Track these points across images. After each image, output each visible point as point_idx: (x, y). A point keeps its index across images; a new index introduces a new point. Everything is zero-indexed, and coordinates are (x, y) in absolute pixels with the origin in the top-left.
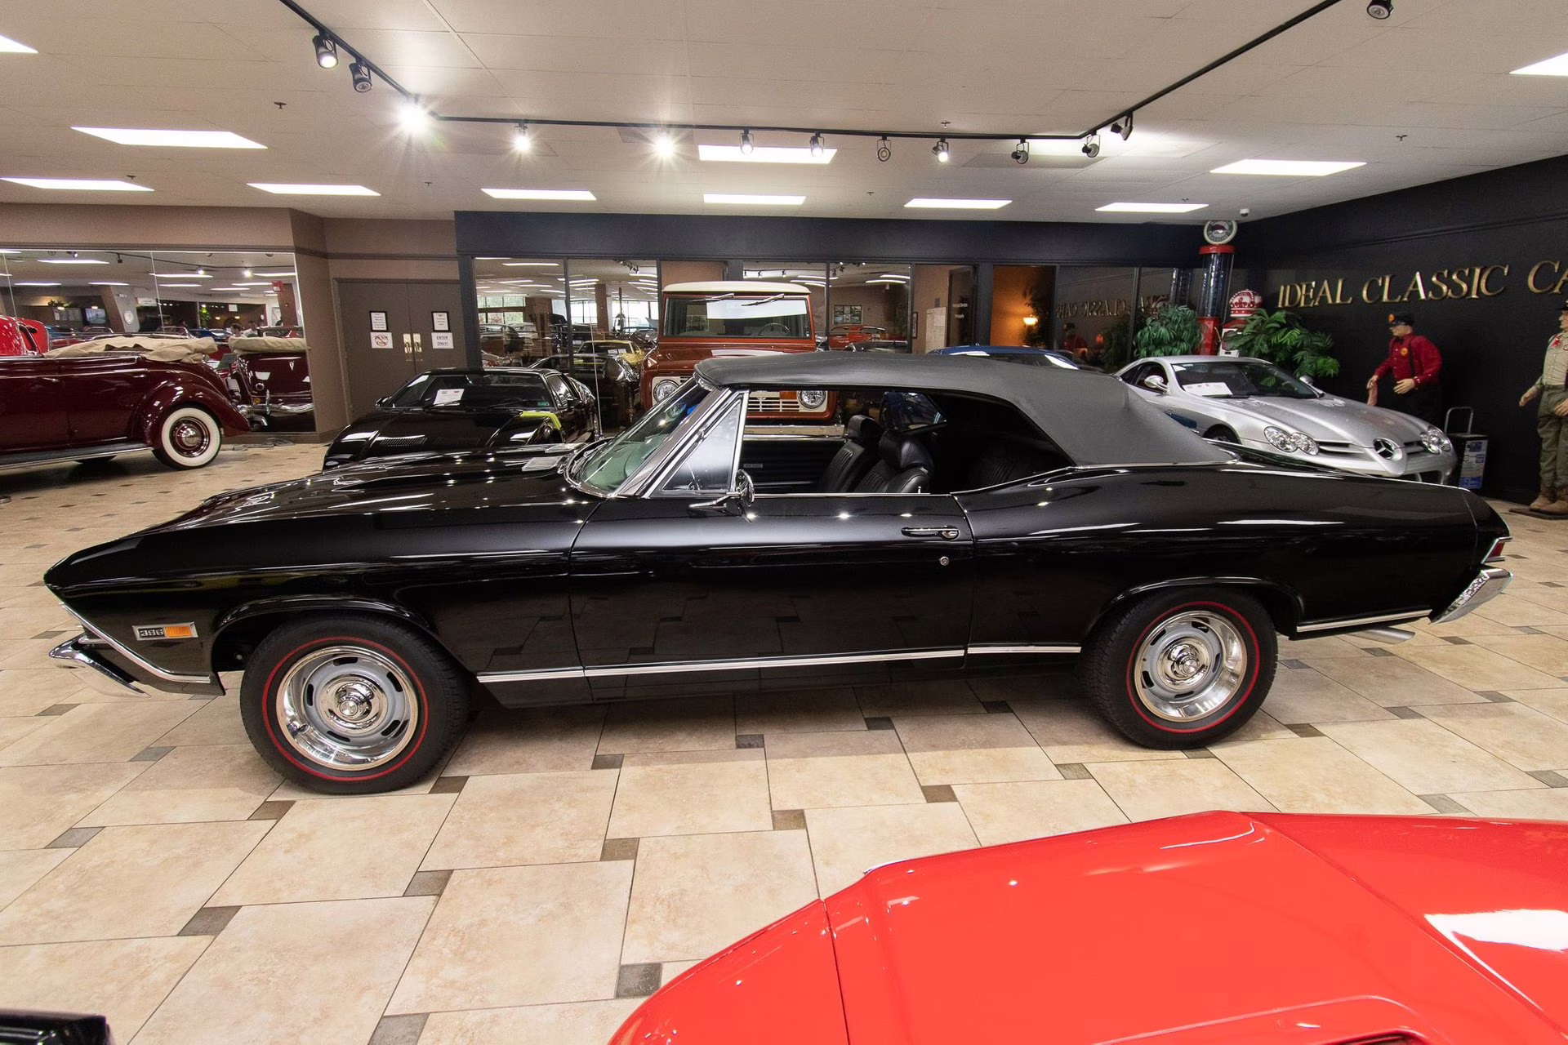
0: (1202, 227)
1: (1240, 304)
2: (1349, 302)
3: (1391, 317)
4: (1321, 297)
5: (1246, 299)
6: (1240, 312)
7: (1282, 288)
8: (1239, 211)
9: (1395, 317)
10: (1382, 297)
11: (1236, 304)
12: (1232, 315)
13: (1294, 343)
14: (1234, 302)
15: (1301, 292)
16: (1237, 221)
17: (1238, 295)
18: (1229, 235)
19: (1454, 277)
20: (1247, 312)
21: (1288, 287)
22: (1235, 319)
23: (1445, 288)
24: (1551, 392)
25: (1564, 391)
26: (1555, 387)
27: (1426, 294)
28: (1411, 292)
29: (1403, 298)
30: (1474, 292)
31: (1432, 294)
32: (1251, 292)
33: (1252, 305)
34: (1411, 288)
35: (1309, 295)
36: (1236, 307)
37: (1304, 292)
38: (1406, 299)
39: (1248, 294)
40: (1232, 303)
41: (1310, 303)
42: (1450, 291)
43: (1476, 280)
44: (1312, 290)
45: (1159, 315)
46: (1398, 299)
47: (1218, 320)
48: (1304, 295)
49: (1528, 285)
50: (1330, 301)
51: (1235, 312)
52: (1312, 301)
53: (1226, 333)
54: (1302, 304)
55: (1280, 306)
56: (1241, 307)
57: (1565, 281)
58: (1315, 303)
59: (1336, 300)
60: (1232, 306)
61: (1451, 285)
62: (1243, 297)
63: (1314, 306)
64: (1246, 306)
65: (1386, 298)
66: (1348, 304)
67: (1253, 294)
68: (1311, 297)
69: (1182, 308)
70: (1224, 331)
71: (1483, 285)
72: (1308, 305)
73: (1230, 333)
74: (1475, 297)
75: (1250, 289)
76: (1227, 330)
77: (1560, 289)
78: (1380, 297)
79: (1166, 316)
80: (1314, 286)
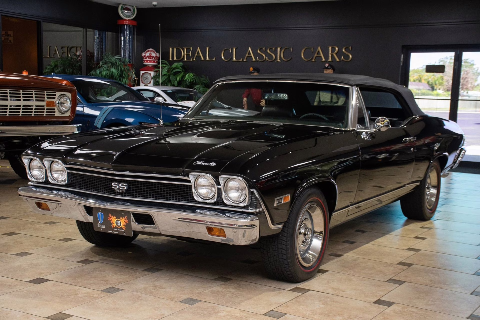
0: (118, 8)
1: (150, 57)
2: (214, 59)
3: (251, 69)
4: (196, 56)
5: (153, 54)
6: (150, 61)
7: (171, 49)
8: (152, 3)
9: (253, 68)
11: (148, 56)
12: (145, 63)
13: (192, 81)
15: (184, 53)
16: (136, 7)
17: (148, 51)
18: (133, 15)
19: (268, 51)
20: (154, 62)
21: (175, 49)
22: (146, 65)
23: (264, 55)
25: (331, 103)
27: (255, 58)
28: (247, 57)
29: (244, 59)
30: (279, 58)
31: (258, 58)
32: (154, 50)
33: (156, 58)
34: (247, 55)
35: (189, 55)
36: (147, 58)
37: (185, 53)
38: (245, 60)
39: (153, 52)
40: (145, 56)
41: (191, 59)
42: (267, 57)
43: (279, 53)
44: (190, 52)
45: (105, 60)
46: (241, 60)
47: (132, 66)
48: (186, 54)
49: (302, 57)
50: (203, 59)
51: (147, 61)
52: (192, 58)
53: (143, 74)
54: (185, 59)
55: (171, 59)
56: (151, 59)
57: (316, 57)
58: (193, 59)
59: (206, 58)
60: (145, 57)
61: (267, 54)
62: (152, 53)
63: (193, 61)
64: (154, 58)
65: (234, 59)
66: (213, 61)
67: (156, 51)
68: (191, 56)
69: (117, 57)
70: (142, 72)
71: (282, 56)
72: (189, 60)
73: (145, 74)
74: (279, 61)
75: (152, 49)
76: (144, 72)
77: (315, 59)
78: (231, 58)
79: (110, 61)
80: (191, 50)
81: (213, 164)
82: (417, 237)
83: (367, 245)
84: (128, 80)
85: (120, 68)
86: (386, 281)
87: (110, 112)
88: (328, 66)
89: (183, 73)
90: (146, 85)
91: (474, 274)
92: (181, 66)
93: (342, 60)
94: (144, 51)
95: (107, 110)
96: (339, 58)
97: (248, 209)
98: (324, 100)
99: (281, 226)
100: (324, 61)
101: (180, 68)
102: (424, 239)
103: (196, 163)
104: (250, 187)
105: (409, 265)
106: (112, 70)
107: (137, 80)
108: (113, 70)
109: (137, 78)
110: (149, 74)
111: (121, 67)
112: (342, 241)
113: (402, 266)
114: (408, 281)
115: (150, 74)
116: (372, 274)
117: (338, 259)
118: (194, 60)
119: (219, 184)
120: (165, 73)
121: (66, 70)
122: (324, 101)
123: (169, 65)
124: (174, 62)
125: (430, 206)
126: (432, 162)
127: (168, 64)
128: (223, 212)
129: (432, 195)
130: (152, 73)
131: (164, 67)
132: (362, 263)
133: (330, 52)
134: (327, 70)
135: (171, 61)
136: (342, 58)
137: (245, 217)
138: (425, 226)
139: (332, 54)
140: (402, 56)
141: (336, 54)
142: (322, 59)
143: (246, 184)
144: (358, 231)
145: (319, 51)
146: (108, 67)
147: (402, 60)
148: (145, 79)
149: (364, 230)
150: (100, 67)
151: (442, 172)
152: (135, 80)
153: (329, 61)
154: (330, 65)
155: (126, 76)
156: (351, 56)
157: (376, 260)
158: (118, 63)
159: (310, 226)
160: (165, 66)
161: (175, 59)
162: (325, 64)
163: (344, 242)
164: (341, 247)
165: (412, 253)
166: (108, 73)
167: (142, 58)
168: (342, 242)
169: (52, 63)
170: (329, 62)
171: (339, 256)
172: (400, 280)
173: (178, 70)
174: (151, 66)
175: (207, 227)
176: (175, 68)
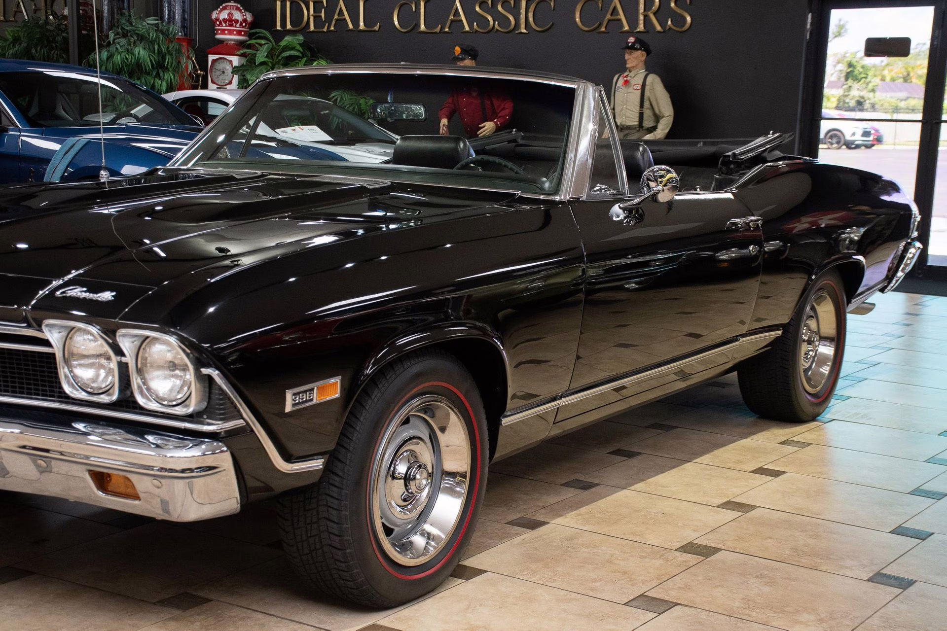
1: (230, 21)
2: (377, 28)
3: (458, 50)
4: (337, 20)
5: (238, 16)
6: (231, 32)
7: (279, 4)
9: (462, 49)
10: (418, 25)
11: (225, 20)
12: (218, 37)
14: (221, 18)
15: (309, 12)
17: (225, 8)
19: (500, 8)
20: (239, 33)
21: (288, 4)
22: (221, 42)
23: (490, 19)
24: (627, 132)
25: (638, 131)
26: (629, 128)
27: (470, 25)
28: (452, 21)
29: (445, 29)
30: (523, 26)
31: (475, 24)
32: (239, 6)
33: (244, 24)
34: (451, 17)
35: (321, 16)
36: (224, 25)
37: (312, 12)
38: (447, 30)
39: (238, 9)
40: (217, 19)
41: (324, 28)
42: (497, 23)
43: (523, 11)
44: (323, 10)
45: (122, 28)
46: (438, 30)
47: (190, 42)
48: (312, 15)
49: (576, 21)
50: (351, 26)
51: (223, 32)
52: (327, 24)
53: (214, 61)
54: (312, 28)
55: (279, 28)
56: (231, 25)
57: (609, 20)
58: (329, 27)
59: (359, 25)
60: (218, 23)
61: (497, 16)
62: (233, 12)
63: (329, 31)
64: (238, 25)
65: (422, 27)
66: (375, 31)
67: (243, 9)
68: (324, 20)
69: (151, 21)
70: (211, 57)
71: (531, 19)
72: (322, 30)
73: (220, 61)
74: (524, 31)
75: (235, 2)
76: (215, 57)
77: (606, 27)
78: (416, 25)
79: (134, 31)
80: (325, 6)
81: (107, 296)
82: (761, 471)
83: (622, 495)
84: (176, 75)
85: (156, 47)
86: (626, 600)
87: (81, 149)
88: (633, 43)
89: (305, 59)
90: (221, 87)
91: (869, 580)
92: (299, 44)
93: (668, 28)
94: (217, 9)
95: (74, 145)
96: (662, 24)
97: (202, 423)
98: (623, 123)
99: (317, 464)
100: (627, 32)
101: (299, 47)
102: (776, 474)
103: (64, 292)
104: (199, 363)
105: (706, 552)
106: (137, 53)
107: (203, 75)
108: (141, 52)
109: (201, 71)
110: (228, 63)
111: (159, 46)
112: (563, 482)
113: (688, 557)
114: (686, 603)
115: (231, 62)
116: (598, 579)
117: (529, 535)
118: (332, 28)
119: (122, 354)
120: (263, 59)
121: (33, 51)
122: (623, 126)
123: (273, 41)
124: (285, 32)
125: (813, 387)
126: (813, 277)
127: (270, 37)
128: (139, 430)
129: (821, 360)
130: (236, 60)
131: (261, 45)
132: (586, 546)
133: (641, 10)
134: (630, 54)
135: (279, 30)
136: (669, 23)
137: (191, 445)
138: (794, 439)
139: (646, 13)
140: (810, 16)
141: (655, 14)
142: (622, 26)
143: (187, 355)
144: (618, 452)
145: (615, 8)
146: (130, 45)
147: (809, 26)
148: (218, 73)
149: (635, 450)
150: (109, 44)
151: (849, 302)
152: (198, 76)
153: (638, 30)
154: (638, 40)
155: (171, 65)
156: (689, 19)
157: (628, 537)
158: (151, 35)
159: (426, 456)
160: (265, 44)
161: (289, 27)
162: (628, 39)
163: (567, 485)
164: (552, 499)
165: (731, 514)
166: (127, 59)
167: (213, 23)
168: (562, 485)
169: (6, 32)
170: (639, 32)
171: (534, 525)
172: (666, 598)
173: (293, 53)
174: (233, 42)
175: (92, 471)
176: (286, 48)
